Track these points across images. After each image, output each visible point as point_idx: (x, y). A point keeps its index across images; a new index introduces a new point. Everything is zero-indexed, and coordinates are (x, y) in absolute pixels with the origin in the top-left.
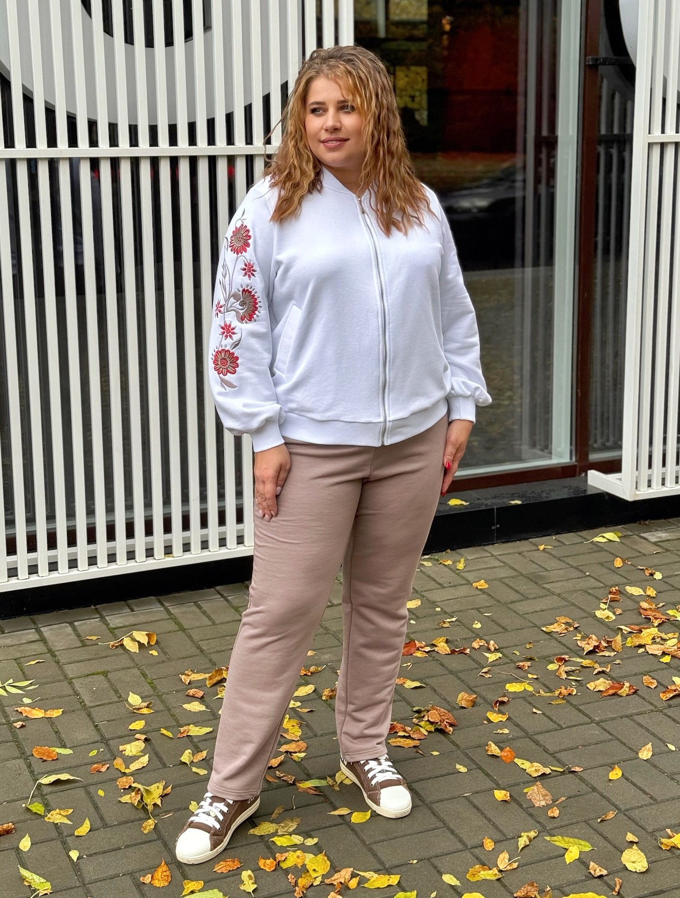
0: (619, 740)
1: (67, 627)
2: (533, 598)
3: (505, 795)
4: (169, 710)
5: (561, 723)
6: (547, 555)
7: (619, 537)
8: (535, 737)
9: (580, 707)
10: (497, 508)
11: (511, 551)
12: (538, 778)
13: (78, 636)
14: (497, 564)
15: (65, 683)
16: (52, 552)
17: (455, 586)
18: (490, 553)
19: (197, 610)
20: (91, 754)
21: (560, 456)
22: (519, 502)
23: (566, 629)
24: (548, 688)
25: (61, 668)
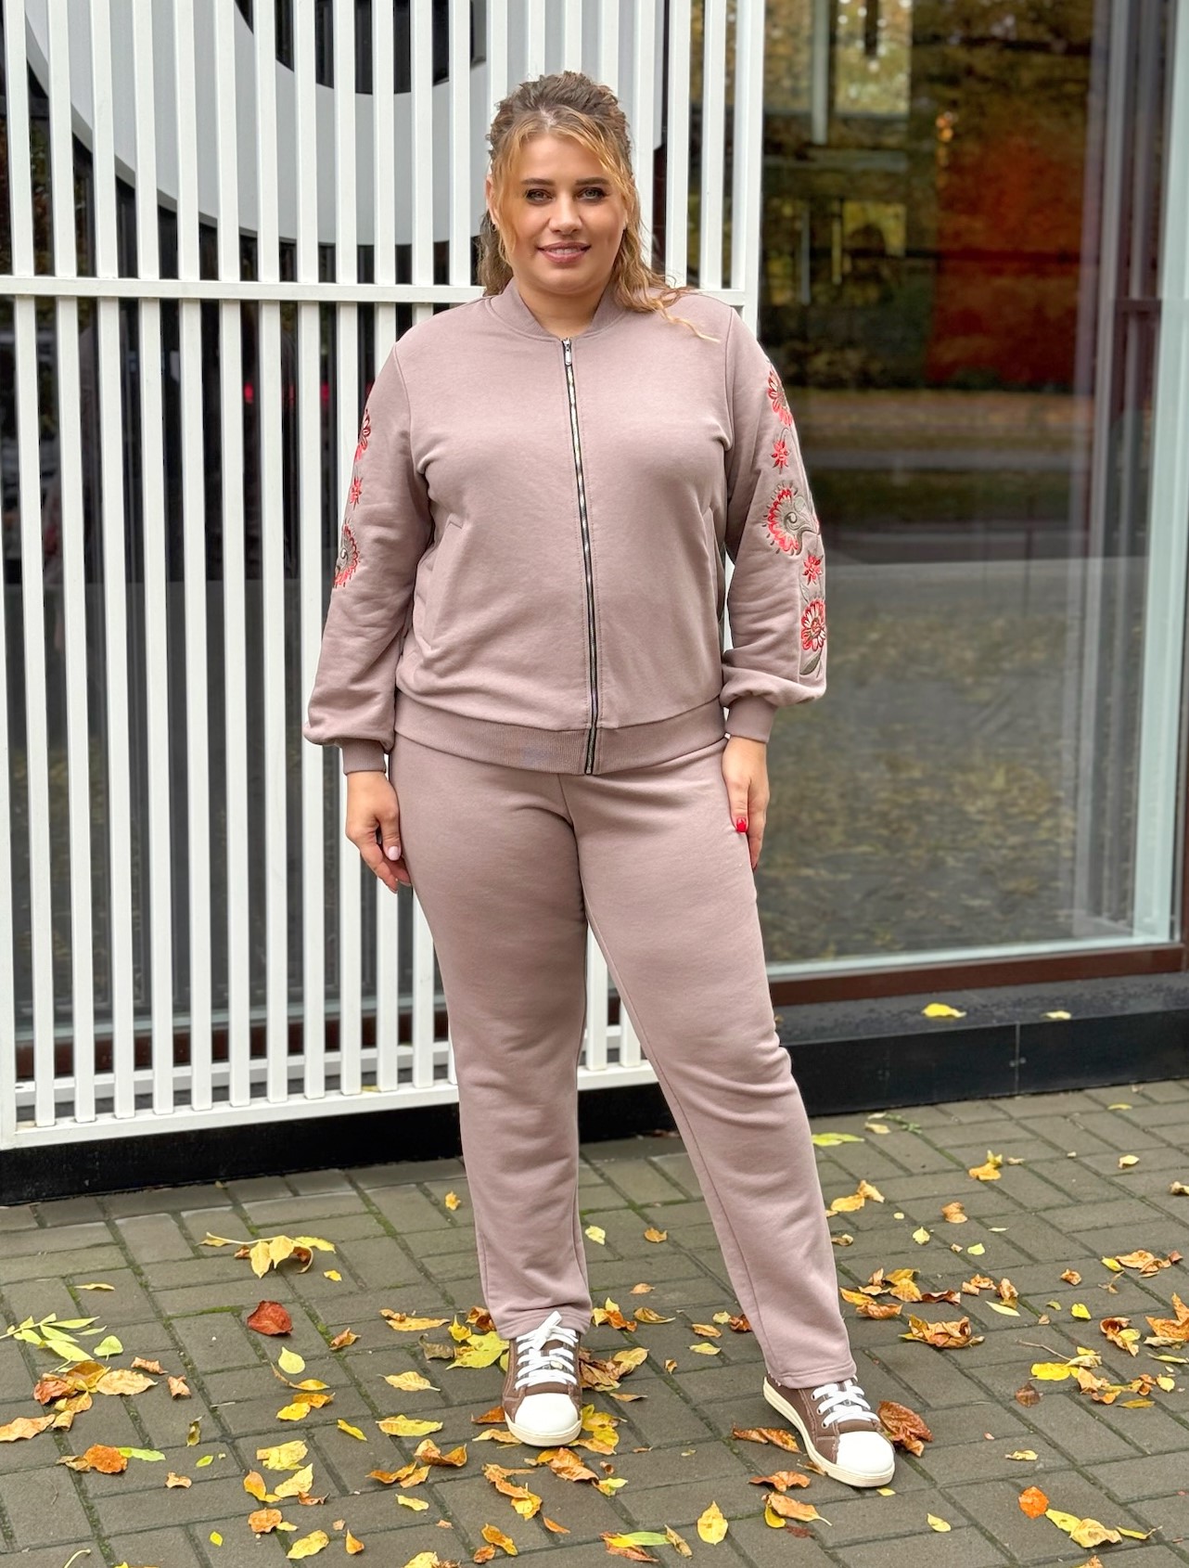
1: (168, 1220)
2: (1090, 1203)
4: (358, 1385)
5: (1144, 1445)
6: (1120, 1121)
8: (1090, 1469)
9: (1183, 1416)
10: (1022, 1027)
11: (1049, 1111)
12: (1094, 1551)
13: (188, 1238)
14: (1022, 1134)
15: (158, 1327)
16: (143, 1075)
17: (935, 1173)
18: (1005, 1113)
19: (423, 1199)
20: (201, 1464)
21: (1151, 930)
22: (1065, 1015)
23: (1156, 1263)
24: (1117, 1375)
25: (150, 1296)
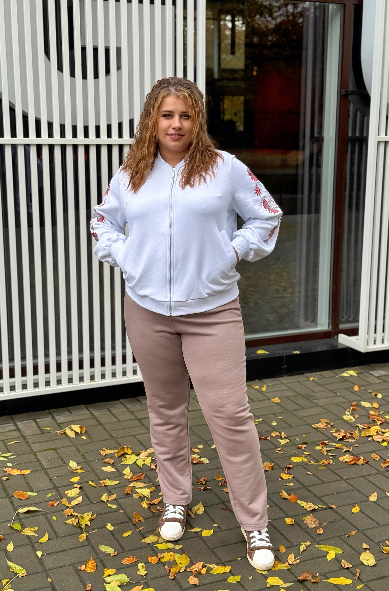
0: (358, 490)
1: (32, 422)
2: (307, 408)
3: (292, 521)
4: (94, 471)
5: (324, 480)
6: (314, 383)
7: (357, 374)
8: (309, 488)
9: (335, 471)
10: (285, 356)
11: (294, 381)
12: (310, 512)
13: (39, 427)
14: (285, 388)
15: (32, 455)
16: (24, 378)
17: (261, 401)
18: (281, 382)
19: (109, 413)
20: (48, 496)
21: (322, 325)
22: (298, 352)
23: (326, 426)
24: (316, 460)
25: (29, 446)
